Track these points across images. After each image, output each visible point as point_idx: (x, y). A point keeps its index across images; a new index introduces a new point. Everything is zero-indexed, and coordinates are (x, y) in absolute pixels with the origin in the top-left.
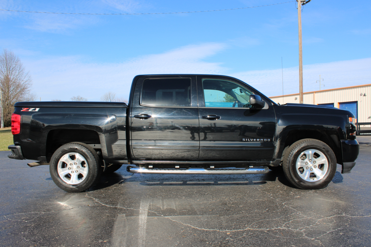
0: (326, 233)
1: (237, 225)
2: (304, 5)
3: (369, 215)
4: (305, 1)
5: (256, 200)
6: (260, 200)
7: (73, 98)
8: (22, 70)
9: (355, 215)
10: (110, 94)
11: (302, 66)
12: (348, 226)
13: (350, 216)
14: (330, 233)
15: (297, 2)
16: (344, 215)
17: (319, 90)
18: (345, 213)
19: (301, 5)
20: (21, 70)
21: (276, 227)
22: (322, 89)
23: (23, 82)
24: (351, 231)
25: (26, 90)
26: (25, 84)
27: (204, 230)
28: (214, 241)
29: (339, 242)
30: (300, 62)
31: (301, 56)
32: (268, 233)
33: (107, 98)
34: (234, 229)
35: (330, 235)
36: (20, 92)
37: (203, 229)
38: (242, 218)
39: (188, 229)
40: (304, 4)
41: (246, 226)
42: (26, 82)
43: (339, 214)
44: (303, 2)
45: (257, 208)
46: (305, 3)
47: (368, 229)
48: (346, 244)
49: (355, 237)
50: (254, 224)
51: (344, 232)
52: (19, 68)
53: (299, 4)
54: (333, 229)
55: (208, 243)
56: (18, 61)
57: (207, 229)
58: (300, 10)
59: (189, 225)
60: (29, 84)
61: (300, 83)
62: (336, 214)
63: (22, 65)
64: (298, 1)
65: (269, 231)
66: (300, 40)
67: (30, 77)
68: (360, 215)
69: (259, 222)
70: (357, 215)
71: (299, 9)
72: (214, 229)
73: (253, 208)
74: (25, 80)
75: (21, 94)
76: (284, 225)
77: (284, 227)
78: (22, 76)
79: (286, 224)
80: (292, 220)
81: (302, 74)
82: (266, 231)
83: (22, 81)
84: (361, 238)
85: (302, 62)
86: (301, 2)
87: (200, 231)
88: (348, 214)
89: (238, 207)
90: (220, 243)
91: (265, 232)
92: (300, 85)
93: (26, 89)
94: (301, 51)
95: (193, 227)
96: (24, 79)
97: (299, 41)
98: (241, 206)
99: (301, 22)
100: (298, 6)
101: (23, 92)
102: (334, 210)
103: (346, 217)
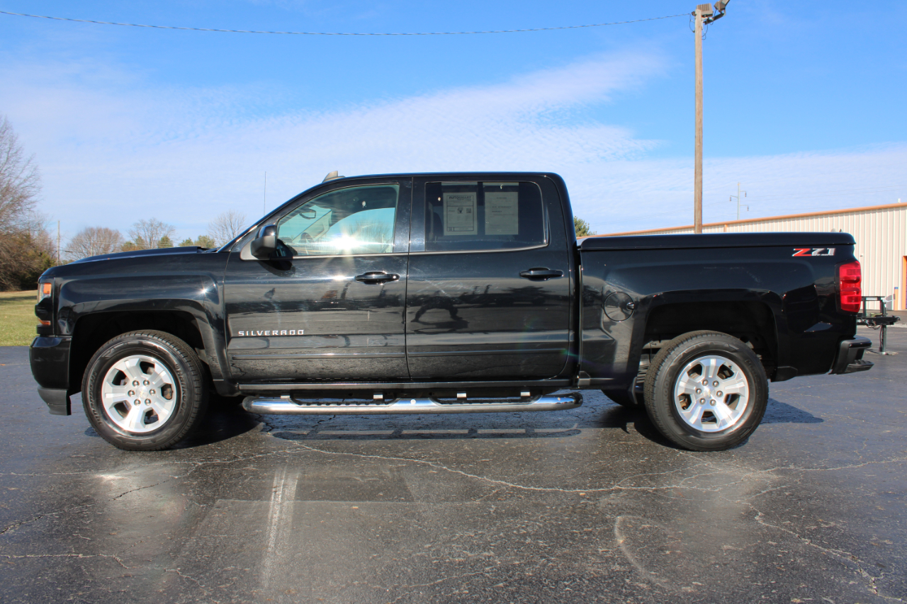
0: (760, 492)
1: (596, 482)
2: (709, 24)
3: (837, 467)
4: (711, 15)
5: (621, 442)
6: (629, 443)
7: (138, 224)
8: (16, 153)
9: (812, 468)
10: (231, 216)
11: (701, 165)
12: (799, 483)
13: (801, 469)
14: (767, 492)
15: (693, 17)
16: (792, 467)
17: (735, 219)
18: (795, 464)
19: (702, 24)
20: (15, 151)
21: (669, 485)
22: (742, 219)
23: (17, 182)
24: (804, 489)
25: (25, 201)
26: (22, 186)
27: (534, 490)
28: (560, 505)
29: (783, 505)
30: (698, 155)
31: (699, 140)
32: (655, 494)
33: (225, 225)
34: (590, 487)
35: (767, 496)
36: (11, 206)
37: (532, 488)
38: (601, 472)
39: (505, 488)
40: (708, 22)
41: (612, 483)
42: (25, 181)
43: (783, 466)
44: (707, 16)
45: (627, 456)
46: (711, 18)
47: (834, 487)
48: (794, 507)
49: (811, 498)
50: (626, 481)
51: (792, 492)
52: (7, 147)
53: (699, 20)
54: (773, 487)
55: (548, 507)
56: (7, 129)
57: (539, 487)
58: (701, 34)
59: (504, 482)
60: (34, 187)
61: (697, 203)
62: (778, 466)
63: (17, 138)
64: (695, 15)
65: (656, 490)
66: (697, 103)
67: (35, 169)
68: (821, 468)
69: (635, 478)
70: (816, 468)
71: (698, 33)
72: (553, 487)
73: (618, 456)
74: (23, 176)
75: (14, 211)
76: (682, 482)
77: (683, 484)
78: (16, 165)
79: (686, 481)
80: (696, 474)
81: (701, 182)
82: (651, 491)
83: (17, 178)
84: (820, 499)
85: (701, 154)
86: (703, 16)
87: (528, 490)
88: (799, 466)
89: (590, 454)
90: (571, 507)
91: (650, 493)
92: (697, 208)
93: (25, 198)
94: (701, 130)
95: (511, 485)
96: (21, 173)
97: (697, 106)
98: (595, 453)
99: (701, 64)
100: (696, 26)
101: (19, 208)
102: (773, 460)
103: (797, 470)
